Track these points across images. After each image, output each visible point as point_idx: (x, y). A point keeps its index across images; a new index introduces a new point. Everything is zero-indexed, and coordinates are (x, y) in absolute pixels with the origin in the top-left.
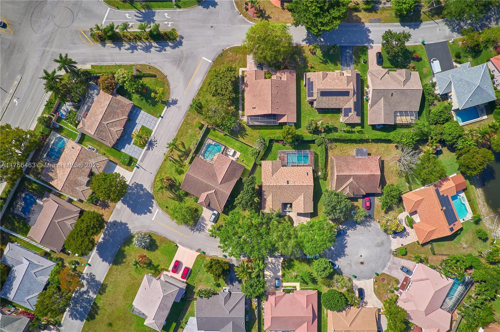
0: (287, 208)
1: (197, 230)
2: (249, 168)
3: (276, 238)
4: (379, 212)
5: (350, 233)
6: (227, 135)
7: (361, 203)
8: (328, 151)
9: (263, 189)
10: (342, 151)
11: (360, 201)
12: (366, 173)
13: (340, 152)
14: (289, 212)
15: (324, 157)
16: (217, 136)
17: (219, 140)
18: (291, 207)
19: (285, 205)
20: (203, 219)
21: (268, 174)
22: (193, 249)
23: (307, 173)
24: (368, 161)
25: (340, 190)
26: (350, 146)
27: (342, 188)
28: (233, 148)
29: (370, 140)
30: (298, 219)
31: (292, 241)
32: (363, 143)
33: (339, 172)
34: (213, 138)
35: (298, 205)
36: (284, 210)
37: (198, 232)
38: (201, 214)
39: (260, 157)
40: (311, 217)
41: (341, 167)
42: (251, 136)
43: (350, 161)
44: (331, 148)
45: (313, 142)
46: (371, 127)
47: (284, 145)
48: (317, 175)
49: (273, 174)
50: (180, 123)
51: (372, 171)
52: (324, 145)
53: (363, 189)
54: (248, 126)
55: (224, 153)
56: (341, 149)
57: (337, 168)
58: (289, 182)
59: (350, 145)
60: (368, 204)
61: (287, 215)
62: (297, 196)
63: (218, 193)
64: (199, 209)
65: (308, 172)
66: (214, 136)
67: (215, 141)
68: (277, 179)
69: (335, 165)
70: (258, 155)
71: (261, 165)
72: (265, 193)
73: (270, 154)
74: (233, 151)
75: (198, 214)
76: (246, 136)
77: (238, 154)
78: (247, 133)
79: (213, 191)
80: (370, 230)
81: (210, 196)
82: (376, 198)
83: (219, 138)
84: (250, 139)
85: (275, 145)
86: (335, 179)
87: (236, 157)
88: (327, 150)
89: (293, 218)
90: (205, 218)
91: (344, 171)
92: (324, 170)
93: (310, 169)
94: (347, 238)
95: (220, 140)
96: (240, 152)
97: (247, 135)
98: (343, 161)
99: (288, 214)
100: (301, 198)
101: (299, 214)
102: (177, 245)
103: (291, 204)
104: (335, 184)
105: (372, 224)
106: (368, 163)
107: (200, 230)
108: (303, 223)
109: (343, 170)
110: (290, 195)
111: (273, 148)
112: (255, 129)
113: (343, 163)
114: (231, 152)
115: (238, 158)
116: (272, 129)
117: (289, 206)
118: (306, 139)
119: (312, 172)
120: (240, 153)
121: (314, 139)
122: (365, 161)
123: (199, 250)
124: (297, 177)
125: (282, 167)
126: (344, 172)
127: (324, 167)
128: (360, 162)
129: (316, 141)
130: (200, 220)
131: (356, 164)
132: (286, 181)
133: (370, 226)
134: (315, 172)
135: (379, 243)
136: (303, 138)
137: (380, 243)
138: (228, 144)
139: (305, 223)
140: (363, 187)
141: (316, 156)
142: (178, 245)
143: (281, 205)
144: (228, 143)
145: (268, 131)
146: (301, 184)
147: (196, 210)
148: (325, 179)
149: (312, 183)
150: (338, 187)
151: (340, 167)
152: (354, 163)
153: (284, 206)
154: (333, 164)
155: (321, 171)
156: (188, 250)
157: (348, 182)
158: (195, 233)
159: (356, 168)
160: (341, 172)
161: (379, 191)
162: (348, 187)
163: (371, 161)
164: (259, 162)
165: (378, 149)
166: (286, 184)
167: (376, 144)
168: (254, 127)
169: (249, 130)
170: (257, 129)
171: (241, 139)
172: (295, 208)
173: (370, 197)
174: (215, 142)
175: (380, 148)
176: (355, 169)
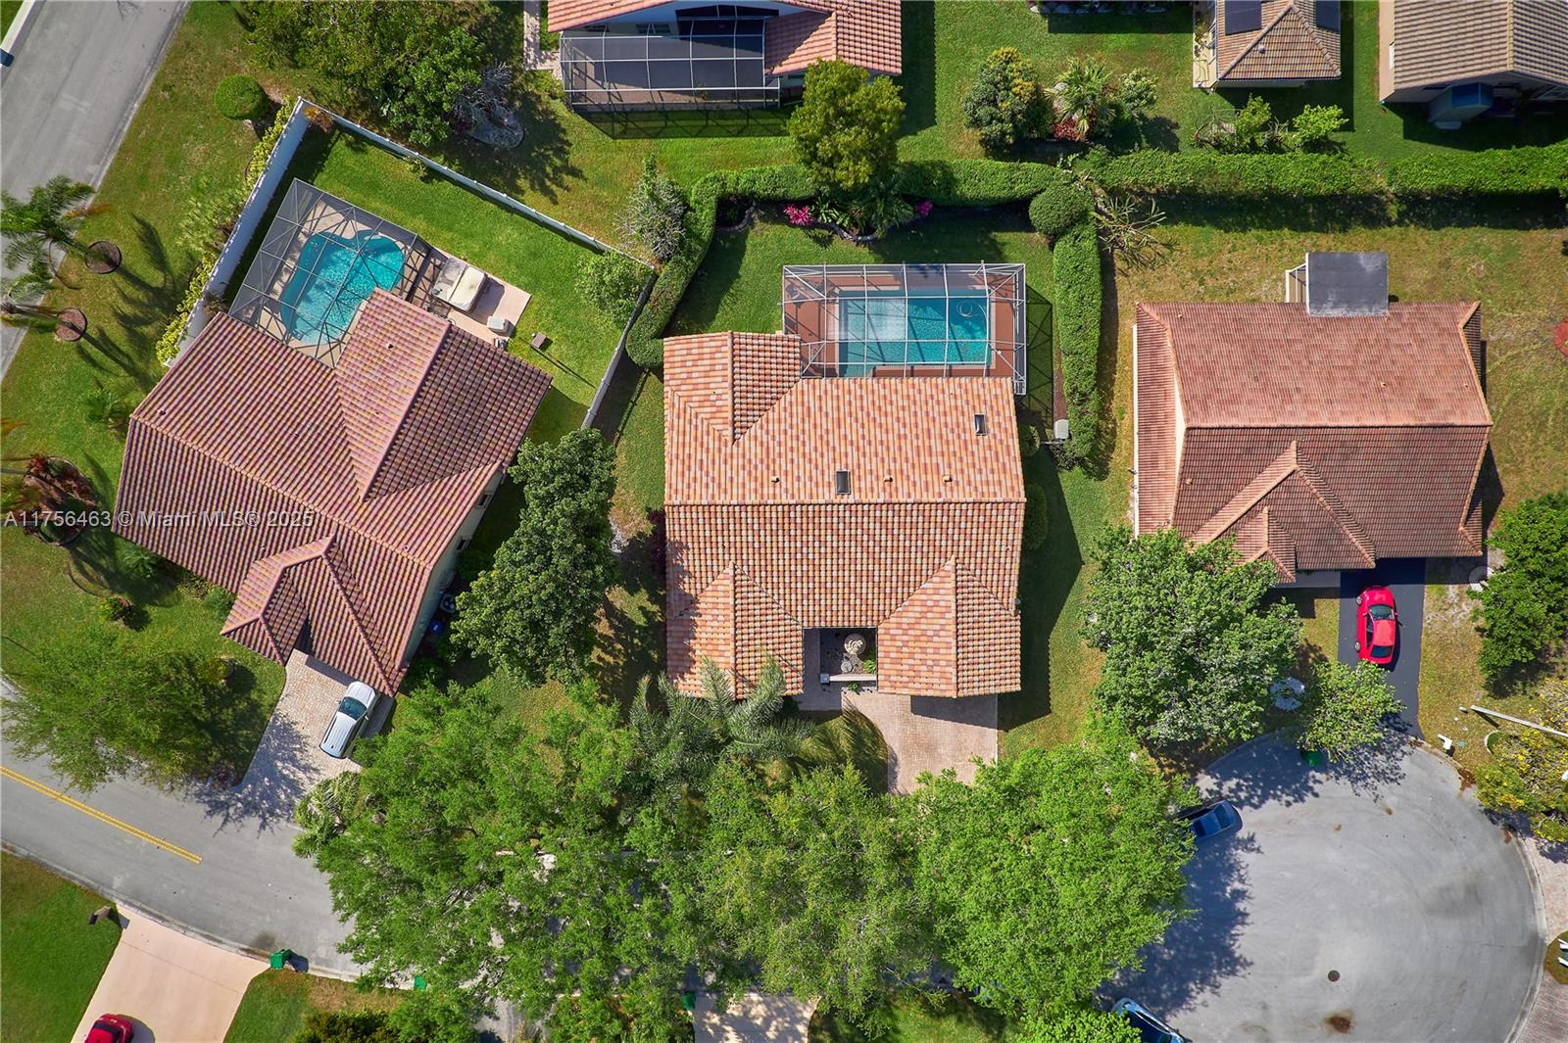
0: (845, 665)
1: (250, 808)
2: (589, 397)
3: (742, 895)
4: (1451, 686)
5: (1260, 823)
6: (441, 176)
7: (1335, 626)
8: (1119, 278)
9: (673, 531)
10: (1210, 282)
11: (1329, 610)
12: (1386, 413)
13: (1195, 284)
14: (858, 687)
15: (1093, 315)
16: (373, 186)
17: (385, 208)
18: (869, 652)
19: (826, 645)
20: (287, 733)
21: (703, 428)
22: (225, 933)
23: (980, 419)
24: (1394, 339)
25: (1204, 539)
26: (1261, 249)
27: (1219, 525)
28: (477, 260)
29: (1393, 211)
30: (916, 736)
31: (874, 916)
32: (1344, 230)
33: (1205, 408)
34: (347, 195)
35: (917, 638)
36: (825, 678)
37: (257, 821)
38: (273, 706)
39: (657, 312)
40: (1004, 725)
41: (1211, 374)
42: (603, 182)
43: (1269, 334)
44: (1133, 258)
45: (1014, 212)
46: (1396, 121)
47: (824, 242)
48: (1044, 437)
49: (738, 427)
50: (131, 98)
51: (1426, 402)
52: (1089, 231)
53: (1362, 529)
54: (581, 111)
55: (420, 293)
56: (1202, 264)
57: (1184, 381)
58: (854, 483)
59: (1260, 239)
60: (1383, 634)
61: (844, 705)
62: (910, 582)
63: (356, 560)
64: (257, 672)
65: (983, 411)
66: (353, 182)
67: (363, 217)
68: (768, 459)
69: (1172, 363)
70: (647, 299)
71: (658, 370)
72: (689, 561)
73: (727, 298)
74: (474, 276)
75: (254, 706)
76: (568, 179)
77: (514, 302)
78: (574, 159)
79: (318, 548)
80: (1391, 801)
81: (298, 577)
82: (1430, 592)
83: (387, 199)
84: (595, 199)
85: (763, 238)
86: (1170, 463)
87: (497, 320)
88: (1107, 269)
89: (881, 727)
90: (298, 728)
91: (1234, 400)
92: (1092, 405)
93: (999, 396)
94: (1242, 856)
95: (399, 215)
96: (525, 287)
97: (575, 173)
98: (1227, 338)
99: (849, 699)
100: (940, 590)
101: (925, 706)
102: (113, 915)
103: (869, 636)
104: (1171, 499)
105: (1405, 765)
106: (1394, 351)
107: (265, 808)
108: (952, 773)
109: (1226, 396)
110: (859, 576)
111: (747, 258)
112: (624, 135)
113: (1225, 348)
114: (461, 286)
115: (511, 330)
116: (739, 134)
117: (852, 647)
118: (967, 190)
119: (1011, 411)
120: (527, 296)
121: (1021, 189)
122: (1372, 337)
123: (259, 946)
124: (908, 448)
125: (803, 384)
126: (1241, 408)
127: (1091, 379)
128: (1341, 343)
129: (1034, 203)
130: (271, 742)
131: (1316, 357)
132: (830, 476)
133: (1391, 776)
134: (1030, 416)
135: (1448, 889)
136: (949, 181)
137: (1461, 894)
138: (448, 235)
139: (968, 777)
140: (1362, 512)
141: (1039, 312)
142: (123, 910)
143: (798, 641)
144: (450, 229)
145: (712, 147)
146: (938, 493)
147: (240, 679)
148: (1097, 463)
149: (1011, 487)
150: (1189, 516)
151: (1209, 373)
152: (1299, 347)
153: (824, 652)
154: (1154, 355)
155: (1071, 411)
156: (192, 944)
157: (1266, 482)
158: (230, 826)
159: (1315, 385)
160: (1213, 407)
161: (1464, 540)
162: (1264, 514)
163: (1413, 334)
164: (650, 346)
165: (1445, 264)
166: (829, 494)
167: (1433, 235)
168: (618, 120)
169: (585, 142)
170: (637, 136)
171: (533, 203)
172: (898, 661)
173: (1393, 588)
174: (361, 227)
175: (1458, 261)
176: (1314, 388)
